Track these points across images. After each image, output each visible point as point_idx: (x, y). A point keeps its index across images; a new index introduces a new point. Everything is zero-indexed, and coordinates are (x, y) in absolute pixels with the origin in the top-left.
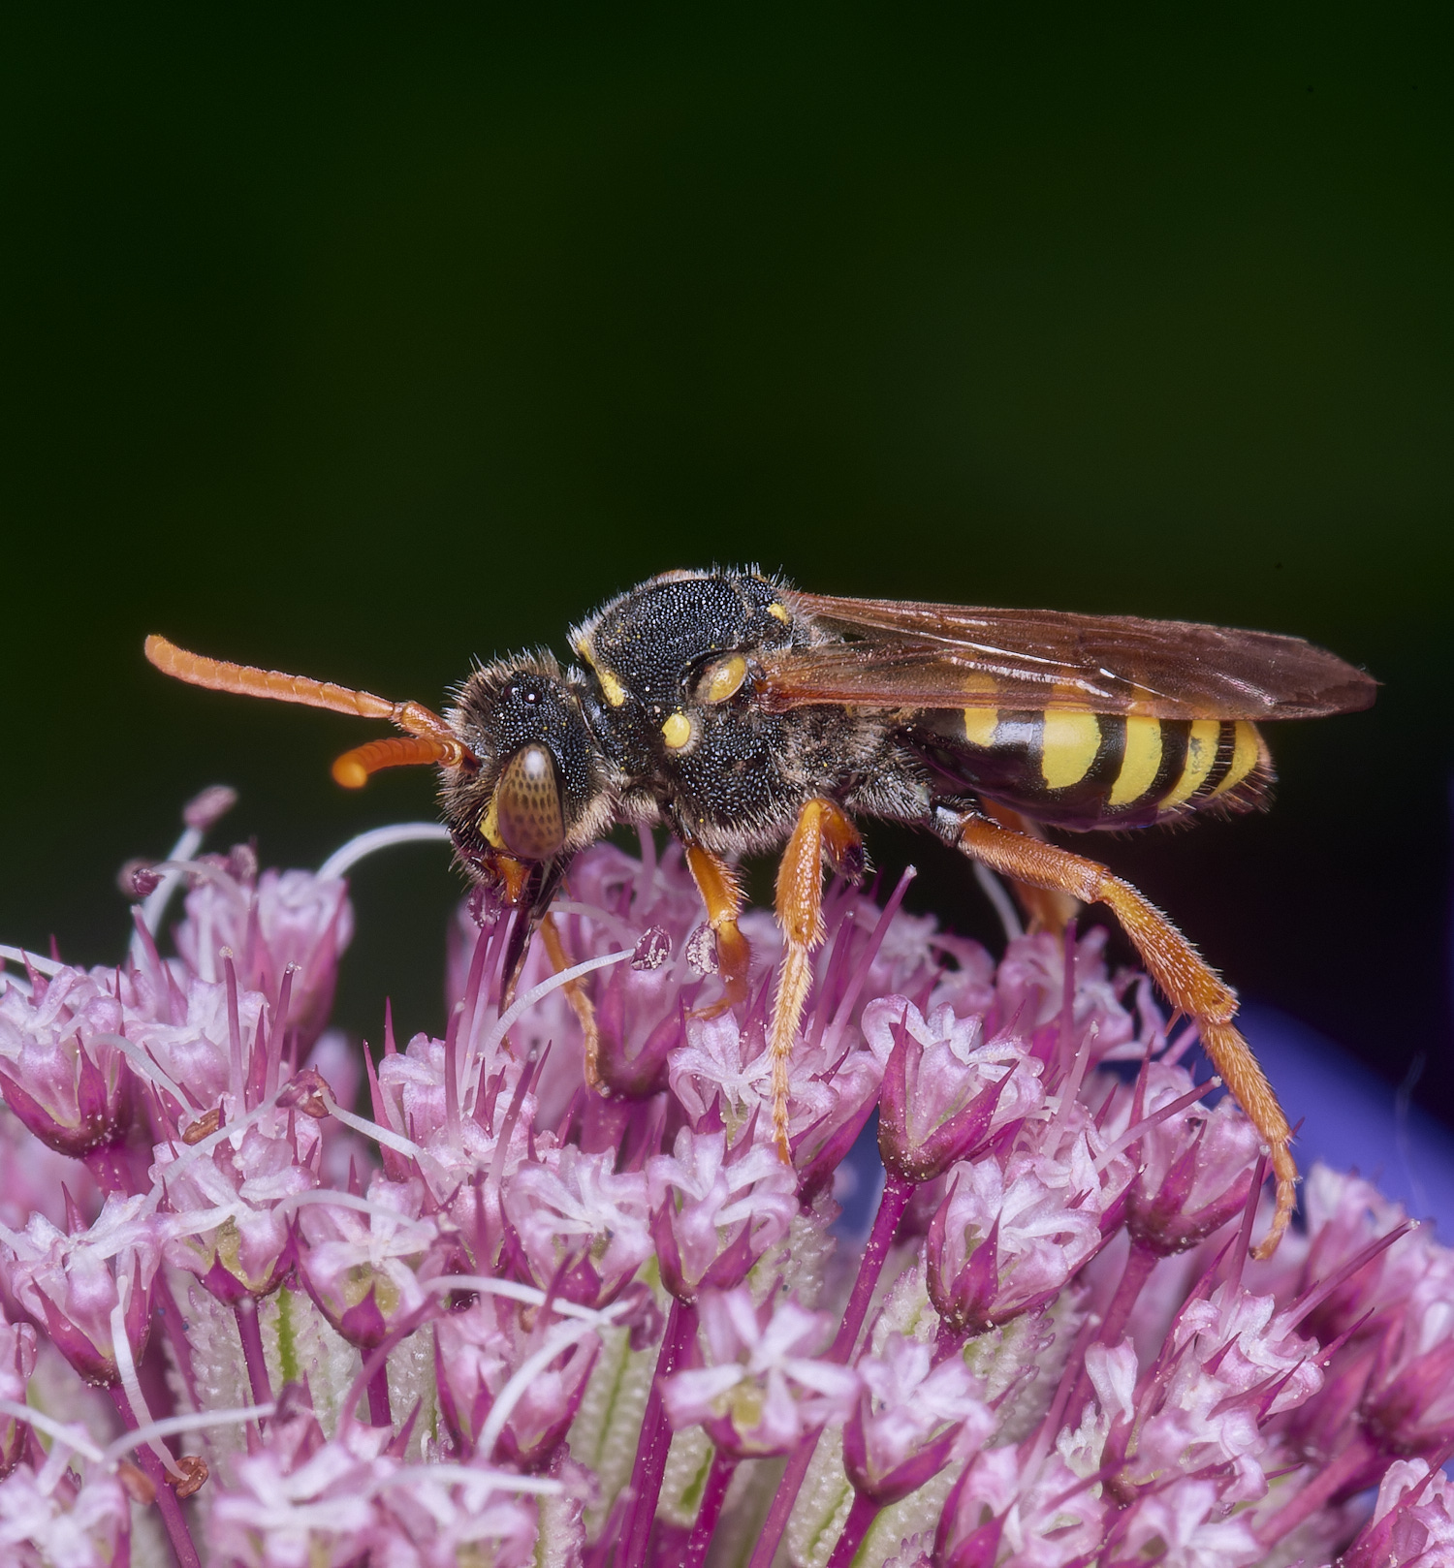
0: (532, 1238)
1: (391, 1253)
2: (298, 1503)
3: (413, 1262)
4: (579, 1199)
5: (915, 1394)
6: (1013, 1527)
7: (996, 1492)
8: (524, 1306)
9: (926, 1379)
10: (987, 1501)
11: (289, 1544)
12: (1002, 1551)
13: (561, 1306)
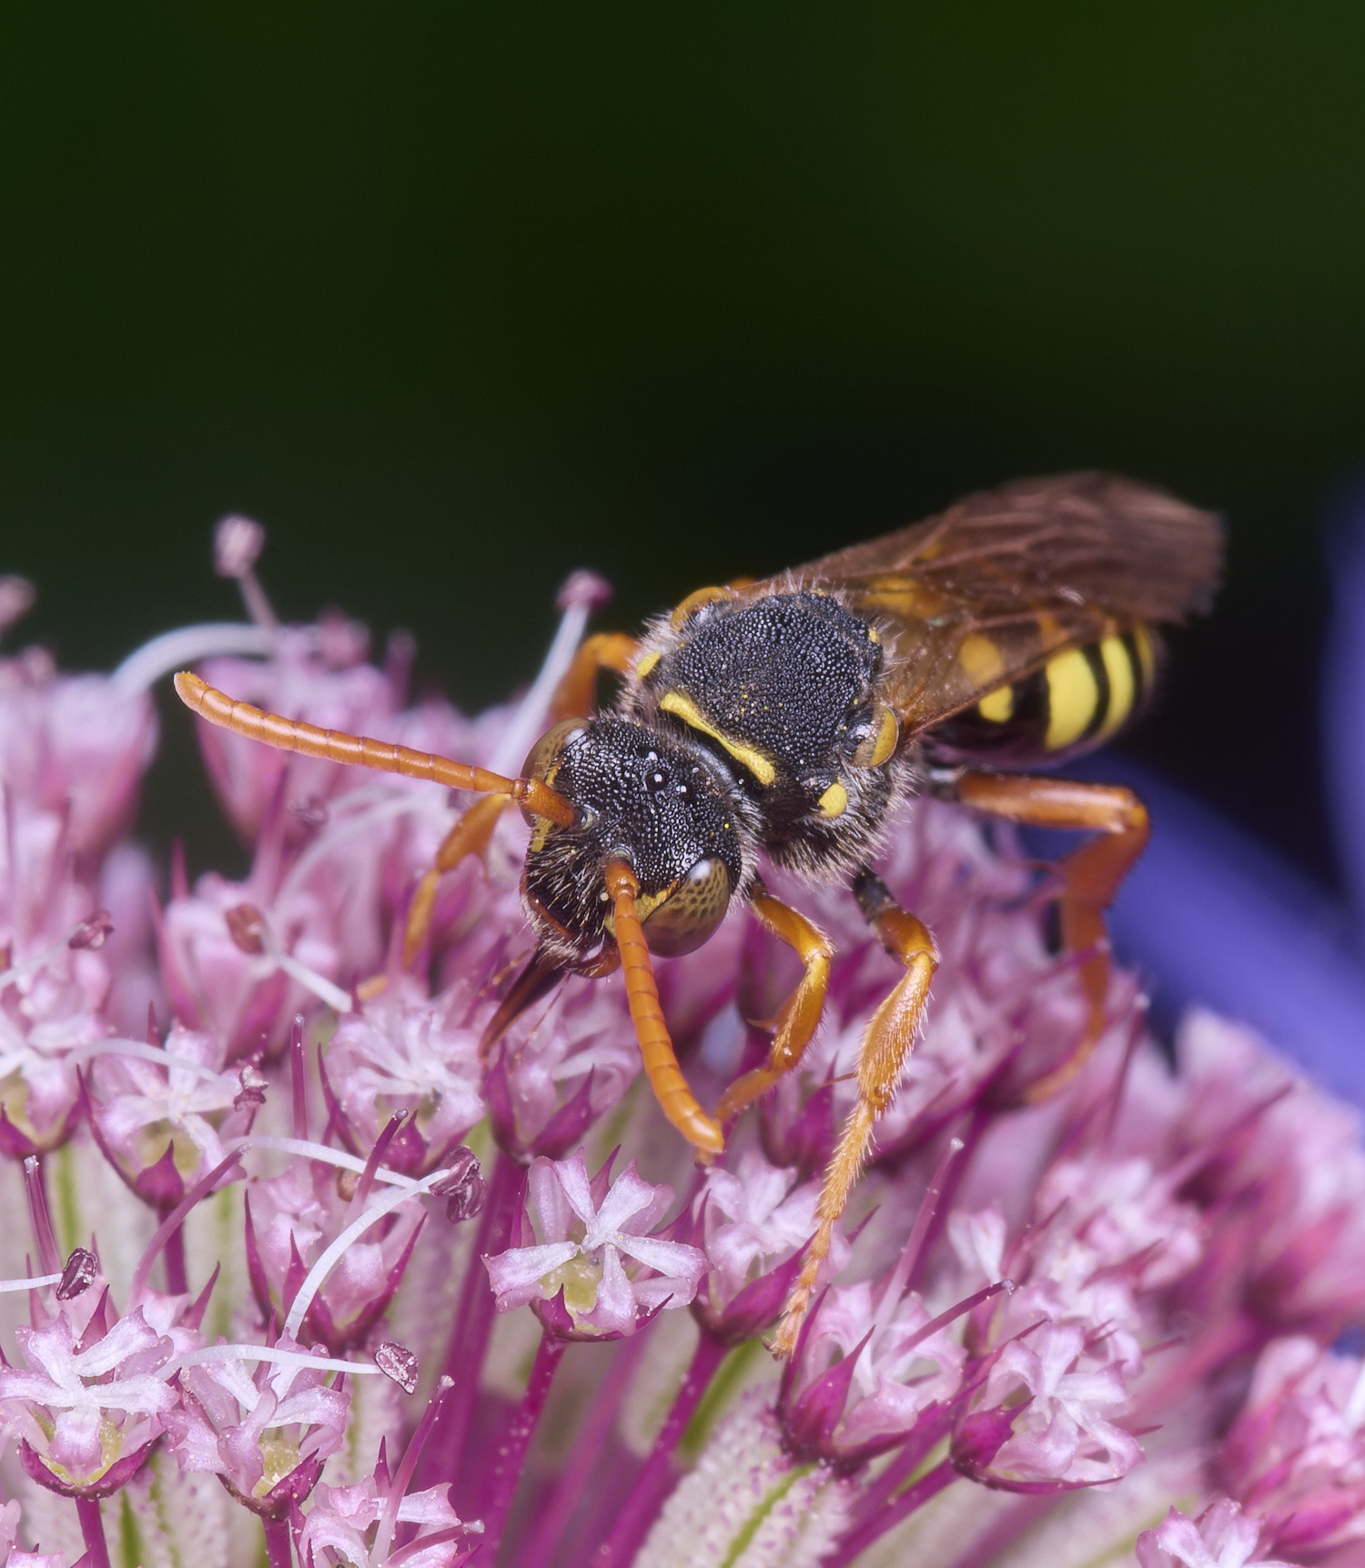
0: (353, 1099)
1: (191, 1109)
2: (88, 1382)
3: (215, 1119)
4: (404, 1054)
5: (769, 1219)
6: (864, 1367)
7: (847, 1331)
8: (341, 1172)
9: (781, 1205)
10: (836, 1339)
11: (80, 1428)
12: (852, 1396)
13: (383, 1174)
